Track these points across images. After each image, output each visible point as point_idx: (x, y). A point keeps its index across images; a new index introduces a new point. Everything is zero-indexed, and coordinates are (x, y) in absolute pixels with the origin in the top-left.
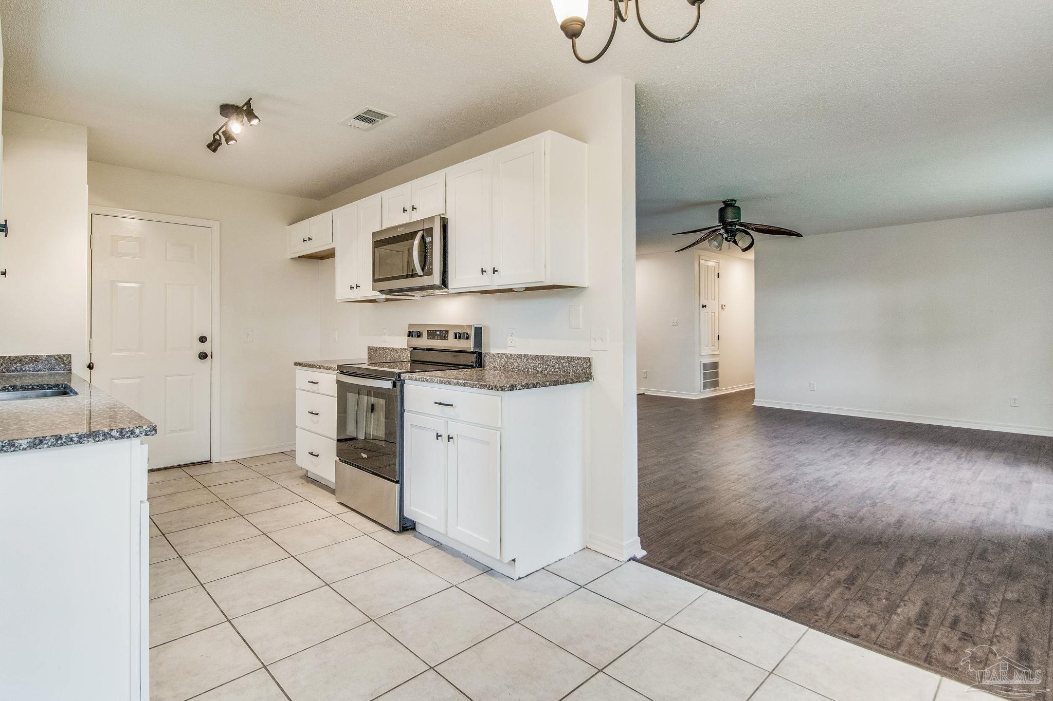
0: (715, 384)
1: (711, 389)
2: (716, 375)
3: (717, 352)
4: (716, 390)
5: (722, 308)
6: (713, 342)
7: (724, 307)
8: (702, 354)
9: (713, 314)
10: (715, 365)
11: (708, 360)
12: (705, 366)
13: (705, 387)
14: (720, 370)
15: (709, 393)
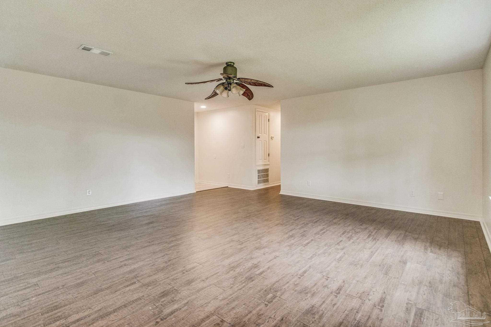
0: (267, 181)
1: (263, 184)
2: (267, 175)
3: (269, 163)
4: (267, 184)
5: (271, 138)
6: (266, 157)
7: (272, 138)
8: (257, 164)
9: (265, 142)
10: (267, 170)
11: (261, 168)
12: (259, 171)
13: (259, 182)
14: (270, 173)
15: (262, 186)
